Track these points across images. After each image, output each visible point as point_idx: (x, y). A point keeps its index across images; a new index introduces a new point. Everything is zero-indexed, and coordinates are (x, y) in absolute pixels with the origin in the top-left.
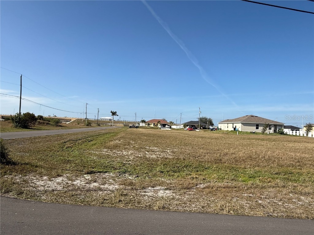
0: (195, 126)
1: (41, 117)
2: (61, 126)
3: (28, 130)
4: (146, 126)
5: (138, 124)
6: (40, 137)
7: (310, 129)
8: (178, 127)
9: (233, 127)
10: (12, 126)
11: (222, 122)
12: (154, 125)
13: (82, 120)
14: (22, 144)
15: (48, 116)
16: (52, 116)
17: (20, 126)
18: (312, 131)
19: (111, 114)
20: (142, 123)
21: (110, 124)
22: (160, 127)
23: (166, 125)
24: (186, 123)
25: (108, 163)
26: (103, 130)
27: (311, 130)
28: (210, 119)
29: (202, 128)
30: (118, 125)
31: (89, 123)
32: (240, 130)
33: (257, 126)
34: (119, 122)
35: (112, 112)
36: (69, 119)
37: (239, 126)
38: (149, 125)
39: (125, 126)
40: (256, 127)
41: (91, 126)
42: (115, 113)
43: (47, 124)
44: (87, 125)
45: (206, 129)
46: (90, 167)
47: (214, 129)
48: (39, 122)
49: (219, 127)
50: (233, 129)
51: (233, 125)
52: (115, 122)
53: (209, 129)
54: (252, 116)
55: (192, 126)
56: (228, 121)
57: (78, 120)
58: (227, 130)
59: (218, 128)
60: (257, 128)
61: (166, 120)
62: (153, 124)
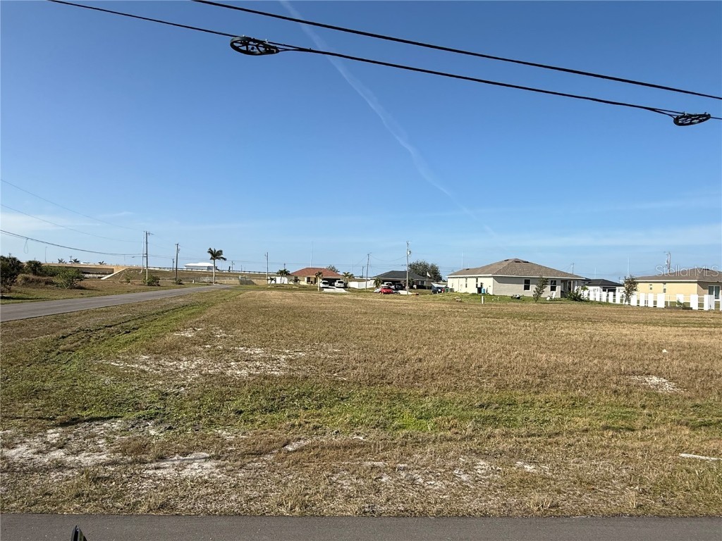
0: (400, 281)
1: (35, 267)
2: (81, 288)
4: (291, 283)
5: (272, 279)
7: (632, 290)
8: (362, 285)
9: (477, 285)
11: (455, 275)
12: (308, 281)
13: (139, 270)
15: (58, 262)
16: (68, 261)
18: (635, 292)
19: (210, 256)
20: (282, 276)
21: (207, 279)
22: (322, 285)
23: (335, 280)
24: (382, 276)
25: (131, 392)
26: (181, 297)
27: (635, 290)
28: (432, 267)
29: (415, 286)
30: (226, 281)
31: (154, 279)
32: (491, 292)
33: (527, 283)
34: (230, 274)
35: (211, 252)
36: (108, 269)
37: (489, 284)
38: (296, 280)
39: (242, 282)
40: (523, 285)
41: (159, 285)
42: (220, 252)
43: (47, 283)
44: (149, 283)
45: (424, 288)
47: (439, 290)
48: (26, 279)
49: (450, 286)
50: (476, 291)
51: (477, 281)
52: (221, 275)
53: (430, 288)
54: (518, 262)
55: (394, 283)
56: (466, 273)
57: (130, 270)
58: (465, 293)
59: (446, 287)
60: (527, 288)
61: (336, 268)
62: (306, 279)
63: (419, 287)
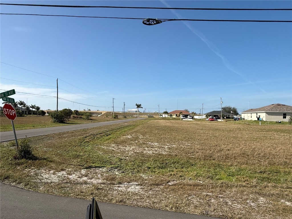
0: (218, 115)
1: (77, 112)
2: (91, 120)
3: (64, 124)
4: (169, 117)
5: (161, 115)
6: (68, 132)
8: (200, 117)
9: (257, 116)
10: (52, 121)
11: (245, 112)
13: (111, 113)
14: (51, 140)
15: (83, 110)
16: (87, 110)
17: (58, 121)
19: (136, 106)
20: (165, 114)
21: (135, 116)
22: (182, 117)
23: (188, 115)
24: (209, 113)
25: (109, 158)
26: (126, 122)
28: (234, 108)
29: (225, 117)
30: (143, 116)
31: (116, 116)
32: (264, 119)
33: (285, 115)
34: (144, 114)
35: (137, 105)
36: (100, 112)
37: (263, 116)
38: (171, 116)
39: (149, 117)
40: (283, 116)
41: (118, 118)
42: (140, 105)
43: (80, 118)
44: (114, 117)
45: (230, 118)
46: (91, 162)
47: (237, 119)
48: (74, 116)
49: (243, 117)
50: (256, 119)
51: (257, 115)
52: (141, 114)
53: (233, 118)
54: (279, 105)
55: (215, 116)
56: (251, 111)
57: (108, 113)
58: (251, 120)
59: (241, 118)
60: (285, 117)
61: (188, 110)
62: (175, 115)
63: (227, 118)
